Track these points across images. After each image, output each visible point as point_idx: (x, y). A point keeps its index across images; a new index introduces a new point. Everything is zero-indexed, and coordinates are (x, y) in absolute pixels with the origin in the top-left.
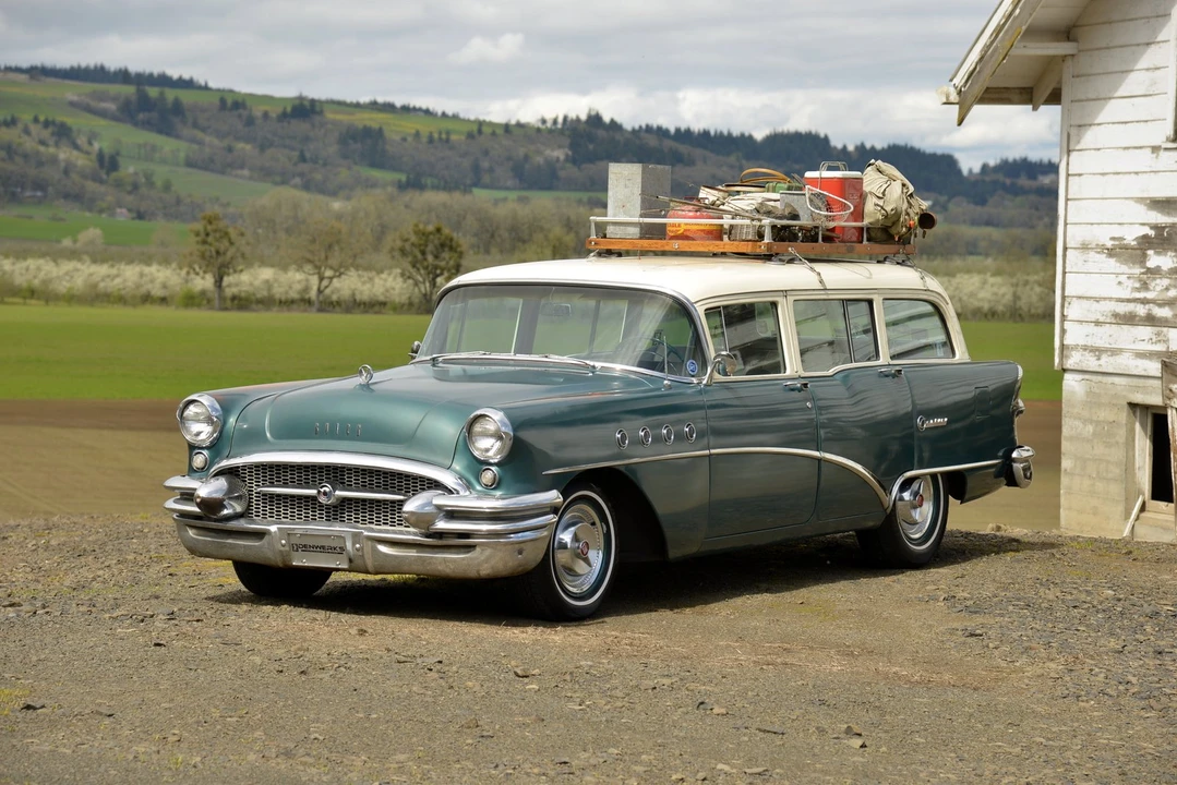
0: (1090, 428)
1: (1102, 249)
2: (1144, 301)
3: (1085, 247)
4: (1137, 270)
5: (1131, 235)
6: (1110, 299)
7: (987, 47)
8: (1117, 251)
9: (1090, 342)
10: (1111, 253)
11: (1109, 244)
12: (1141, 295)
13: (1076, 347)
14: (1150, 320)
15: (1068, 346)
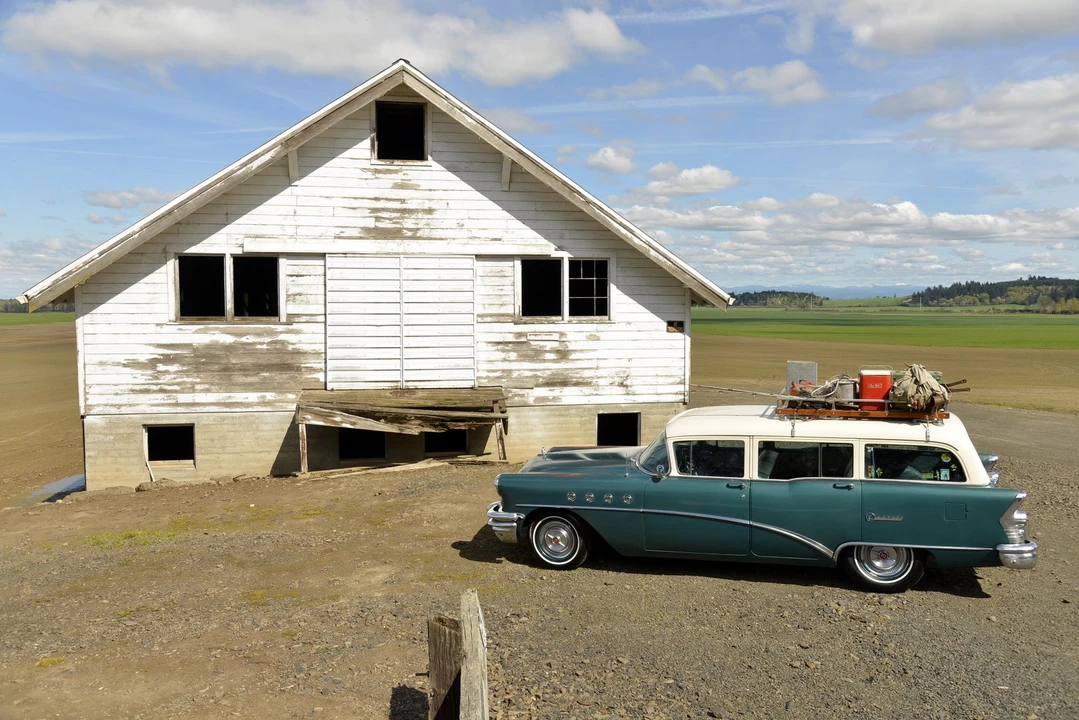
0: (112, 438)
1: (119, 364)
2: (156, 384)
3: (102, 364)
4: (150, 372)
5: (143, 359)
6: (127, 384)
7: (57, 281)
8: (134, 364)
9: (110, 402)
10: (125, 365)
11: (125, 362)
12: (155, 382)
13: (98, 405)
14: (162, 391)
15: (90, 406)
